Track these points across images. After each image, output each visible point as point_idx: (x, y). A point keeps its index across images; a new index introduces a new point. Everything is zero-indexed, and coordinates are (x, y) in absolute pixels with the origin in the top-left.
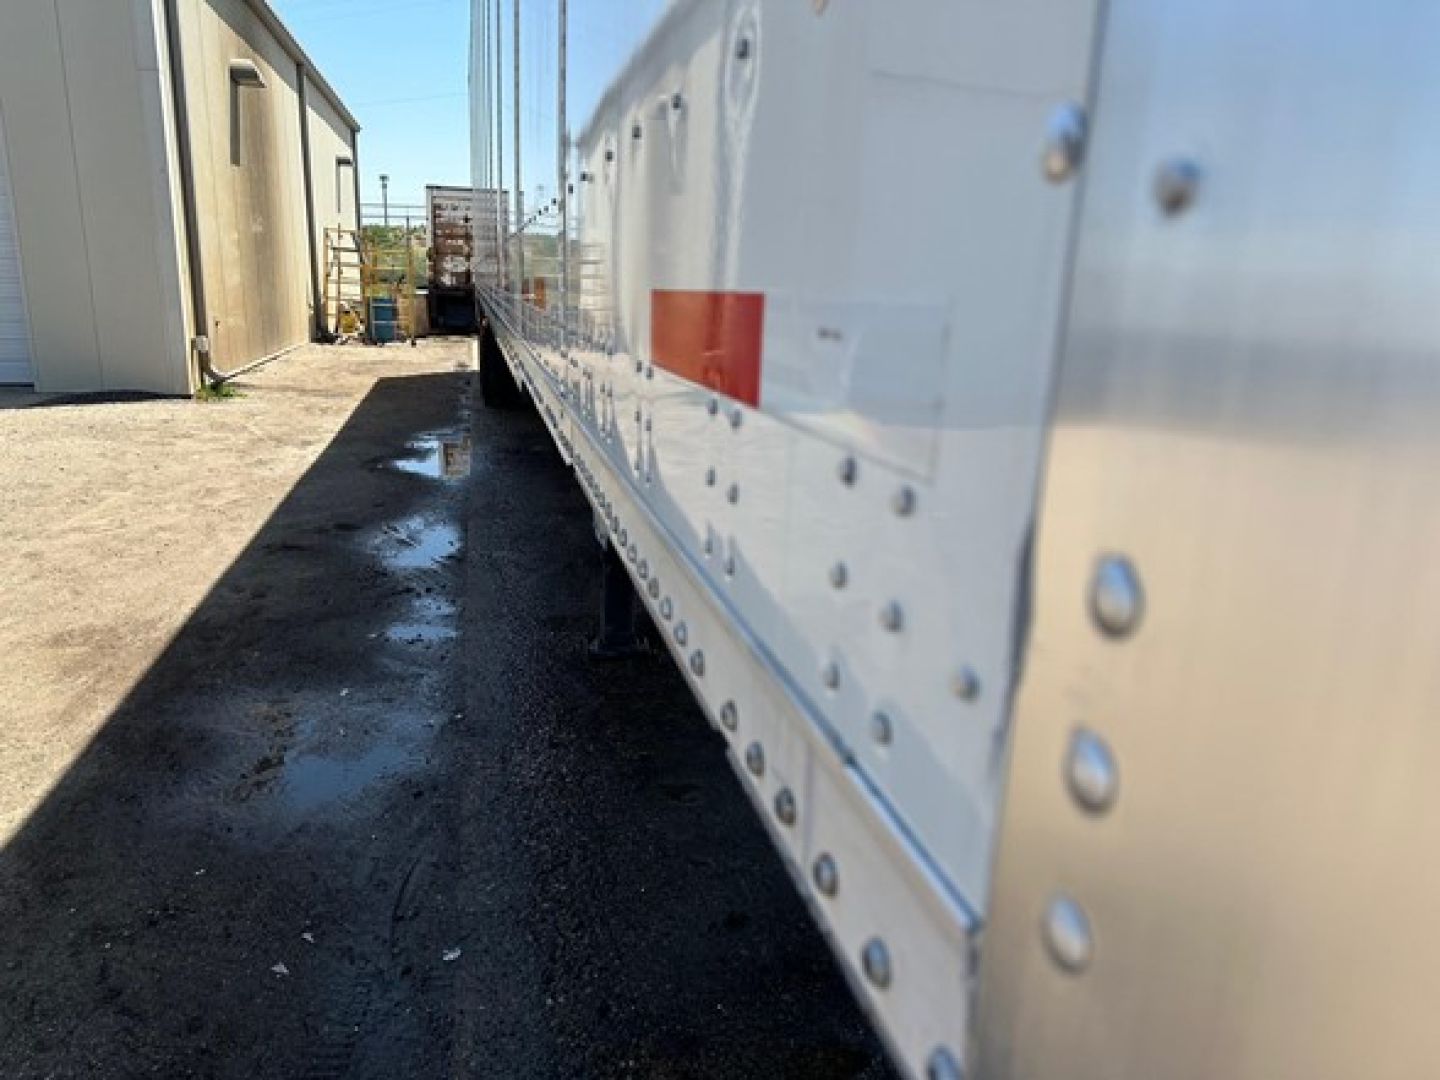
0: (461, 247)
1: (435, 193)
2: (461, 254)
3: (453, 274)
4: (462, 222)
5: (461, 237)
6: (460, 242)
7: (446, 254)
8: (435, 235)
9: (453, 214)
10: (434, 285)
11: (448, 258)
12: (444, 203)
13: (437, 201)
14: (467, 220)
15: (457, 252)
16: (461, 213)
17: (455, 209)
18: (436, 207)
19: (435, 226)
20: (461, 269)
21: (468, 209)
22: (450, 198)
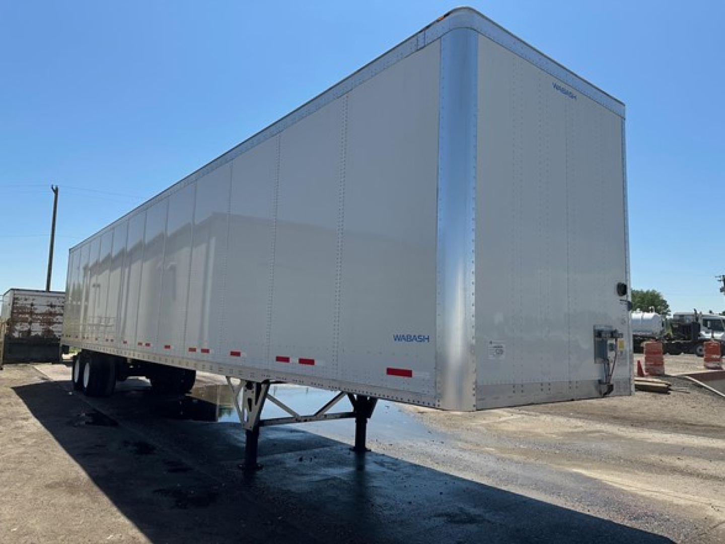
0: (27, 318)
1: (16, 292)
2: (26, 322)
3: (20, 332)
4: (29, 306)
5: (28, 313)
6: (27, 316)
7: (17, 322)
8: (12, 313)
9: (25, 302)
10: (8, 337)
11: (19, 324)
12: (20, 297)
13: (16, 296)
14: (32, 305)
15: (25, 320)
16: (30, 302)
17: (26, 300)
18: (15, 299)
19: (13, 308)
20: (26, 329)
21: (34, 300)
22: (24, 295)
